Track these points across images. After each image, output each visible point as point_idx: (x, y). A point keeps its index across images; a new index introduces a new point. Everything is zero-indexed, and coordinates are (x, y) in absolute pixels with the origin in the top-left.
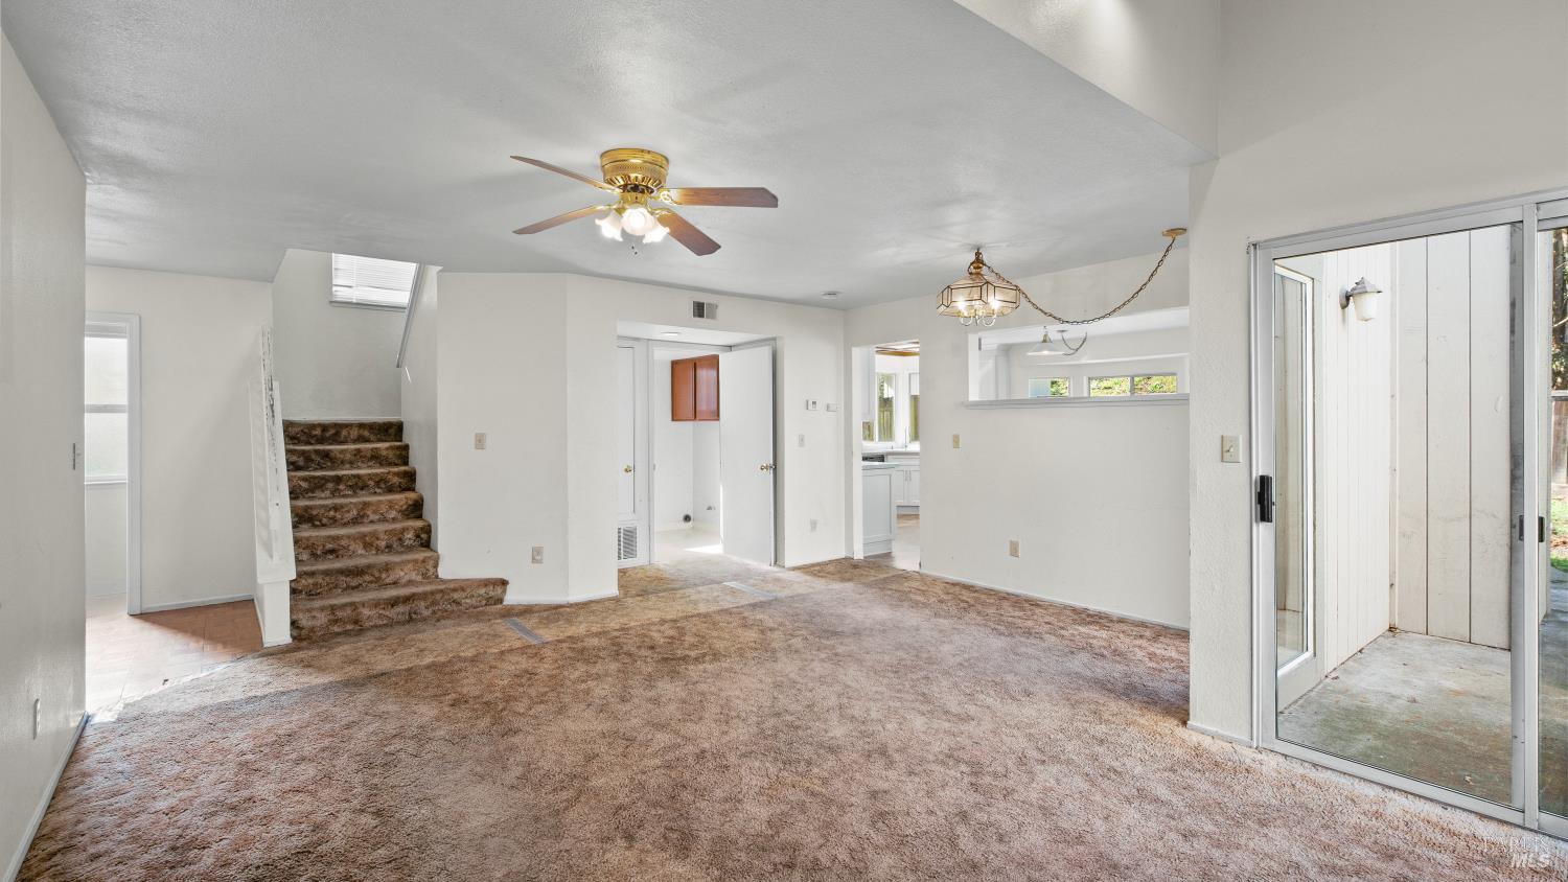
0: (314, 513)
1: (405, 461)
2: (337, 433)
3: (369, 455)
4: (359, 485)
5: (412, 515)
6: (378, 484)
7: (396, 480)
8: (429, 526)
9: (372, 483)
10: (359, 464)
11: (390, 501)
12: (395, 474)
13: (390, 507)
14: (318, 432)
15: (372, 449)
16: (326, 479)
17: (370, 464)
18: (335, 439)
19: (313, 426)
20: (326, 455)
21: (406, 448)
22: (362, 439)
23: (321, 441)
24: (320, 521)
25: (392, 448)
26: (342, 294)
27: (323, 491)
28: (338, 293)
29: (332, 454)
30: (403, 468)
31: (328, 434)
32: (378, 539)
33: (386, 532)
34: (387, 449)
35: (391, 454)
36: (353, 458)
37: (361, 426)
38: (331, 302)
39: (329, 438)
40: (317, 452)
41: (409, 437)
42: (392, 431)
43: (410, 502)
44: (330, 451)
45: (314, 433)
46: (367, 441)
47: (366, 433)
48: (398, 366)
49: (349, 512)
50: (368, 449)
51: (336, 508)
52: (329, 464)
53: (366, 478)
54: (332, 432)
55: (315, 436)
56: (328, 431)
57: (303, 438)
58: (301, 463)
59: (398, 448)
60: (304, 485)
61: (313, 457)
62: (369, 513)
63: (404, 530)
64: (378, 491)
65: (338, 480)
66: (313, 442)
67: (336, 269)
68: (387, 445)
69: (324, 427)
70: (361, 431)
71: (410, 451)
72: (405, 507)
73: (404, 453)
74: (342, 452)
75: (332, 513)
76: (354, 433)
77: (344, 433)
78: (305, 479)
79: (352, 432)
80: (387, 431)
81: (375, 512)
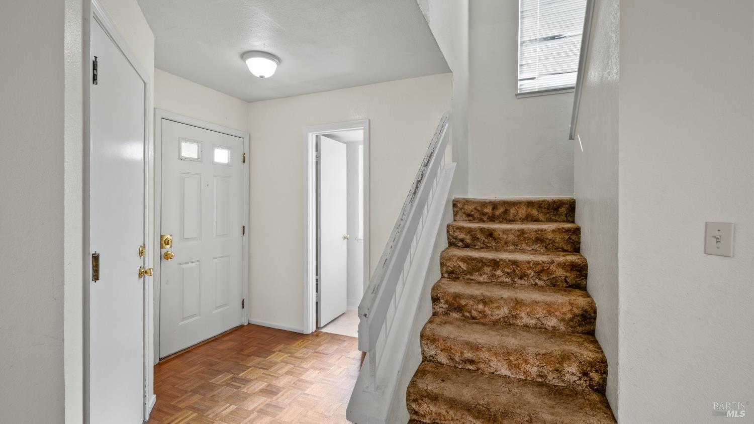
0: (463, 302)
1: (576, 250)
2: (506, 212)
3: (533, 237)
4: (517, 272)
5: (580, 329)
6: (539, 274)
7: (560, 272)
8: (604, 362)
9: (531, 273)
10: (524, 246)
11: (549, 304)
12: (562, 266)
13: (550, 313)
14: (488, 210)
15: (537, 231)
16: (483, 262)
17: (536, 247)
18: (505, 217)
19: (484, 204)
20: (490, 234)
21: (577, 231)
22: (529, 218)
23: (492, 219)
24: (470, 312)
25: (559, 230)
26: (526, 86)
27: (481, 275)
28: (522, 87)
29: (496, 234)
30: (571, 258)
31: (498, 212)
32: (526, 362)
33: (538, 354)
34: (553, 231)
35: (558, 238)
36: (517, 240)
37: (530, 204)
38: (517, 95)
39: (500, 216)
40: (482, 230)
41: (583, 218)
42: (563, 210)
43: (577, 311)
44: (494, 230)
45: (486, 210)
46: (536, 220)
47: (535, 212)
48: (571, 138)
49: (498, 308)
50: (531, 231)
51: (485, 301)
52: (494, 244)
53: (525, 266)
54: (501, 210)
55: (487, 213)
56: (497, 209)
57: (477, 215)
58: (468, 241)
59: (568, 231)
60: (463, 266)
61: (479, 235)
62: (522, 314)
63: (564, 358)
64: (540, 283)
65: (495, 264)
66: (485, 219)
67: (521, 65)
68: (552, 226)
69: (495, 205)
70: (529, 210)
71: (582, 235)
72: (569, 316)
73: (574, 237)
74: (505, 231)
75: (481, 307)
76: (522, 212)
77: (512, 211)
78: (464, 260)
79: (520, 211)
80: (556, 209)
81: (529, 315)
